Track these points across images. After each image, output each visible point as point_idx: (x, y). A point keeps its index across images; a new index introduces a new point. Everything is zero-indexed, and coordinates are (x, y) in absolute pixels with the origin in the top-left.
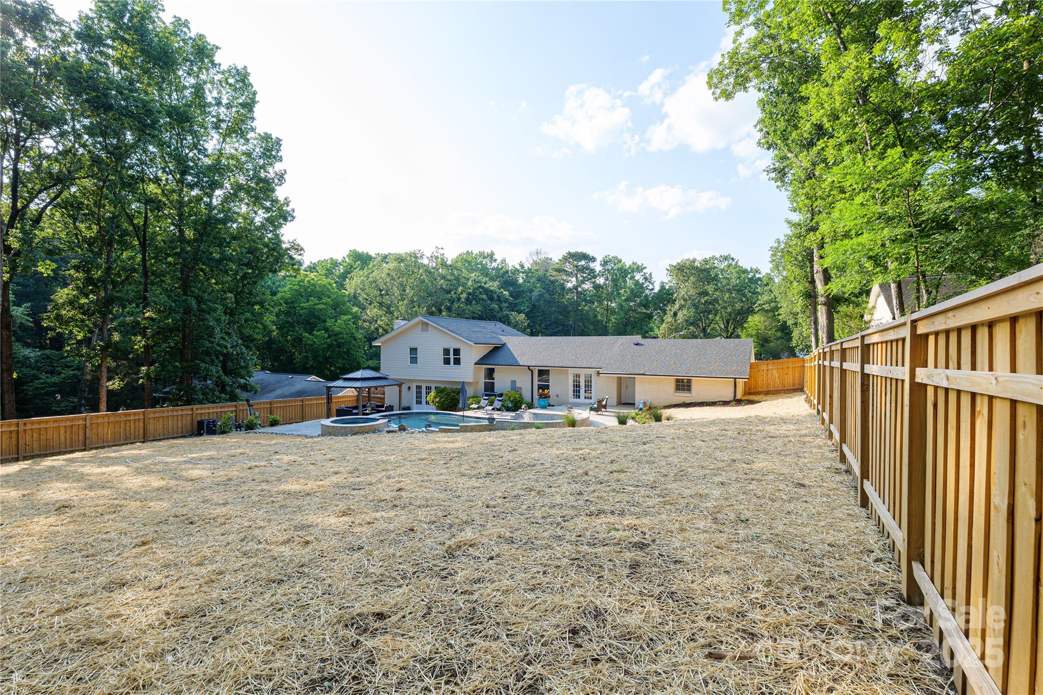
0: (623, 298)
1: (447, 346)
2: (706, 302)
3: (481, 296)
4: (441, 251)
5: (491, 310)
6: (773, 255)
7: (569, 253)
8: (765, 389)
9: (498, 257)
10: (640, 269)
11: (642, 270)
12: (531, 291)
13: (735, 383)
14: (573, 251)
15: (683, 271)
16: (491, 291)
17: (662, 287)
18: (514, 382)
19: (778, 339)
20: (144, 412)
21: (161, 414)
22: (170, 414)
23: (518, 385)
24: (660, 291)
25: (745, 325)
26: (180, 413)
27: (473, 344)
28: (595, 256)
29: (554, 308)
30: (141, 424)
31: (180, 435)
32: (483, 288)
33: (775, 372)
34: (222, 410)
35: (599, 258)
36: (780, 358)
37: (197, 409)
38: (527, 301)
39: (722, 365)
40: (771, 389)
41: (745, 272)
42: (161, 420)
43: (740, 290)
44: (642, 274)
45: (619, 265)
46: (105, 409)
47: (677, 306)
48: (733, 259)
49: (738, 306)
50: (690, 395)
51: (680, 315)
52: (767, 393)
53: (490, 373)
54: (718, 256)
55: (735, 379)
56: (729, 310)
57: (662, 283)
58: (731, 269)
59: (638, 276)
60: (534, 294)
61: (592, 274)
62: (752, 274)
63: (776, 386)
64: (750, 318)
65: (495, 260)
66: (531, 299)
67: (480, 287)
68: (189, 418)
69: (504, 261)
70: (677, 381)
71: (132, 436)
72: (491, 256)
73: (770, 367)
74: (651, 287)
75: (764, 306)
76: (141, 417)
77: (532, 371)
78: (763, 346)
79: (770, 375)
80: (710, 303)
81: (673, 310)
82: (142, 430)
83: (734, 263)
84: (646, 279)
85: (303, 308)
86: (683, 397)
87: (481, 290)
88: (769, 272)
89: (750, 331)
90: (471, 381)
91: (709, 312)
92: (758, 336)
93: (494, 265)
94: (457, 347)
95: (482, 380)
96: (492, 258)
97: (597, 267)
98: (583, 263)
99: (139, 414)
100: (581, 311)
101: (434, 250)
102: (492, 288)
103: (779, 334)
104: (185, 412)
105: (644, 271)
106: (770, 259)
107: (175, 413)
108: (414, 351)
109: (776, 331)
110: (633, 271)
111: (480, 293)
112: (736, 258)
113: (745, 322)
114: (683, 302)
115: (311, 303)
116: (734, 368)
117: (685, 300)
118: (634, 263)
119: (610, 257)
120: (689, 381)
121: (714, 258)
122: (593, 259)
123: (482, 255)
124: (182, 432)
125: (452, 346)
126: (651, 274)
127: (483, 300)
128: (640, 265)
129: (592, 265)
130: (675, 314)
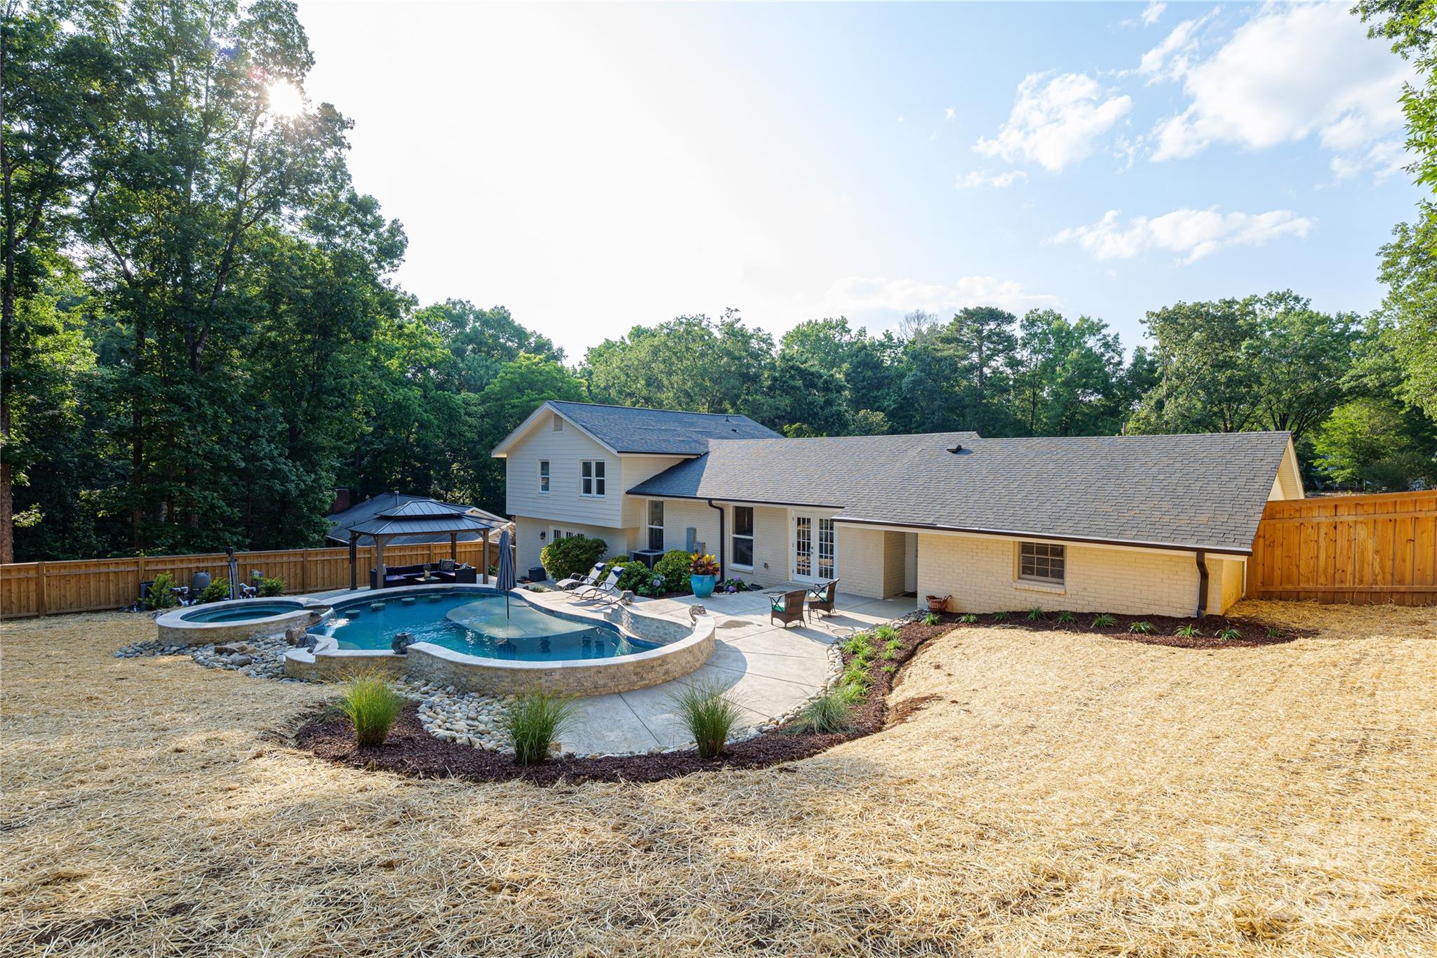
0: (1059, 380)
1: (587, 458)
2: (1230, 379)
3: (792, 383)
4: (736, 316)
5: (811, 403)
6: (1387, 264)
7: (966, 311)
8: (1322, 584)
9: (854, 327)
10: (1095, 328)
11: (1099, 330)
12: (901, 376)
13: (1201, 565)
14: (971, 306)
15: (1175, 321)
16: (812, 374)
17: (1139, 359)
18: (692, 532)
19: (1401, 450)
20: (37, 566)
21: (73, 571)
22: (93, 570)
23: (700, 538)
24: (1134, 365)
25: (1325, 425)
26: (112, 568)
27: (615, 452)
28: (1013, 314)
29: (938, 403)
30: (33, 586)
31: (112, 606)
32: (798, 369)
33: (1362, 533)
34: (201, 565)
35: (1020, 316)
36: (1406, 489)
37: (147, 563)
38: (894, 392)
39: (1165, 506)
40: (1348, 585)
41: (1325, 320)
42: (73, 581)
43: (1312, 356)
44: (1100, 337)
45: (1055, 325)
46: (10, 557)
47: (1162, 391)
48: (1297, 299)
49: (1306, 387)
50: (1058, 589)
51: (1169, 406)
52: (1332, 598)
53: (657, 513)
54: (1262, 296)
55: (1201, 552)
56: (1286, 395)
57: (1139, 349)
58: (1292, 318)
59: (1092, 342)
60: (906, 380)
61: (1009, 343)
62: (1340, 326)
63: (1368, 577)
64: (1336, 411)
65: (849, 331)
66: (900, 389)
67: (792, 367)
68: (131, 578)
69: (862, 332)
70: (1026, 548)
71: (15, 607)
72: (842, 325)
73: (1345, 516)
74: (1117, 359)
75: (1365, 380)
76: (32, 574)
77: (722, 510)
78: (1364, 463)
79: (1342, 542)
80: (1240, 382)
81: (1156, 397)
82: (33, 596)
83: (1298, 307)
84: (1106, 345)
85: (513, 407)
86: (1040, 594)
87: (793, 372)
88: (1380, 309)
89: (1336, 436)
90: (618, 525)
91: (1241, 400)
92: (1353, 444)
93: (846, 338)
94: (600, 459)
95: (645, 526)
96: (843, 327)
97: (1016, 331)
98: (992, 325)
99: (27, 569)
100: (985, 405)
101: (723, 313)
102: (813, 370)
103: (1406, 440)
104: (122, 568)
105: (1104, 332)
106: (1380, 273)
107: (103, 569)
108: (545, 465)
109: (1398, 434)
110: (1083, 334)
111: (792, 377)
112: (1304, 295)
113: (1325, 419)
114: (1175, 381)
115: (525, 398)
116: (1203, 518)
117: (1181, 377)
118: (1083, 320)
119: (1040, 312)
120: (1059, 551)
121: (1254, 300)
122: (1010, 319)
123: (828, 325)
124: (117, 602)
125: (594, 457)
126: (1116, 337)
127: (794, 388)
128: (1096, 321)
129: (1007, 328)
130: (1160, 405)
